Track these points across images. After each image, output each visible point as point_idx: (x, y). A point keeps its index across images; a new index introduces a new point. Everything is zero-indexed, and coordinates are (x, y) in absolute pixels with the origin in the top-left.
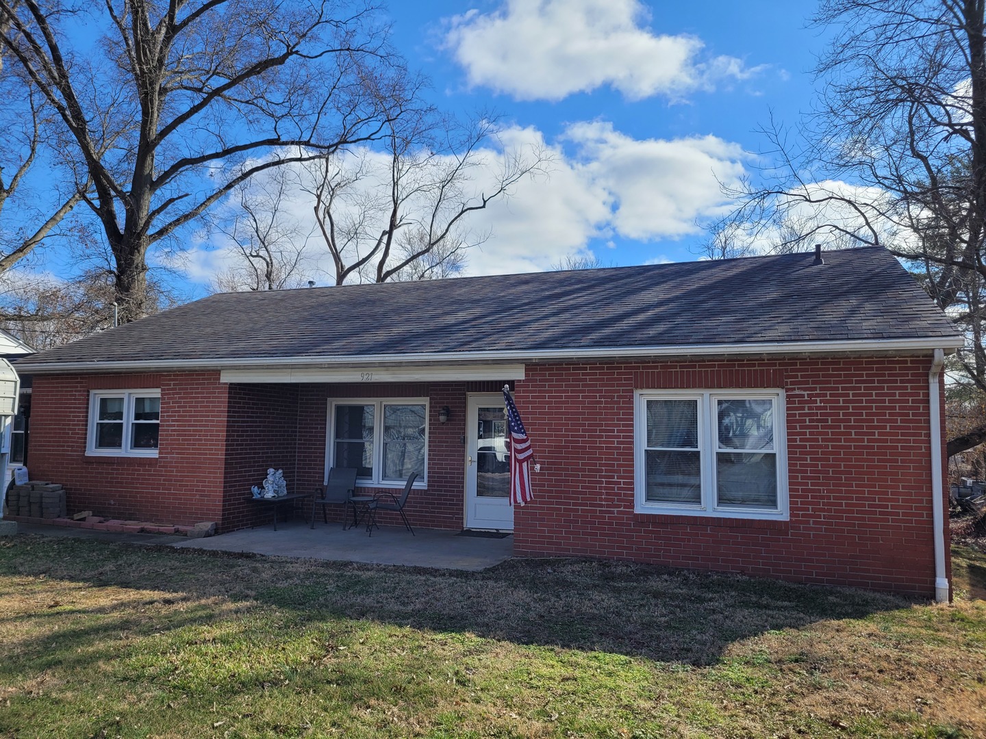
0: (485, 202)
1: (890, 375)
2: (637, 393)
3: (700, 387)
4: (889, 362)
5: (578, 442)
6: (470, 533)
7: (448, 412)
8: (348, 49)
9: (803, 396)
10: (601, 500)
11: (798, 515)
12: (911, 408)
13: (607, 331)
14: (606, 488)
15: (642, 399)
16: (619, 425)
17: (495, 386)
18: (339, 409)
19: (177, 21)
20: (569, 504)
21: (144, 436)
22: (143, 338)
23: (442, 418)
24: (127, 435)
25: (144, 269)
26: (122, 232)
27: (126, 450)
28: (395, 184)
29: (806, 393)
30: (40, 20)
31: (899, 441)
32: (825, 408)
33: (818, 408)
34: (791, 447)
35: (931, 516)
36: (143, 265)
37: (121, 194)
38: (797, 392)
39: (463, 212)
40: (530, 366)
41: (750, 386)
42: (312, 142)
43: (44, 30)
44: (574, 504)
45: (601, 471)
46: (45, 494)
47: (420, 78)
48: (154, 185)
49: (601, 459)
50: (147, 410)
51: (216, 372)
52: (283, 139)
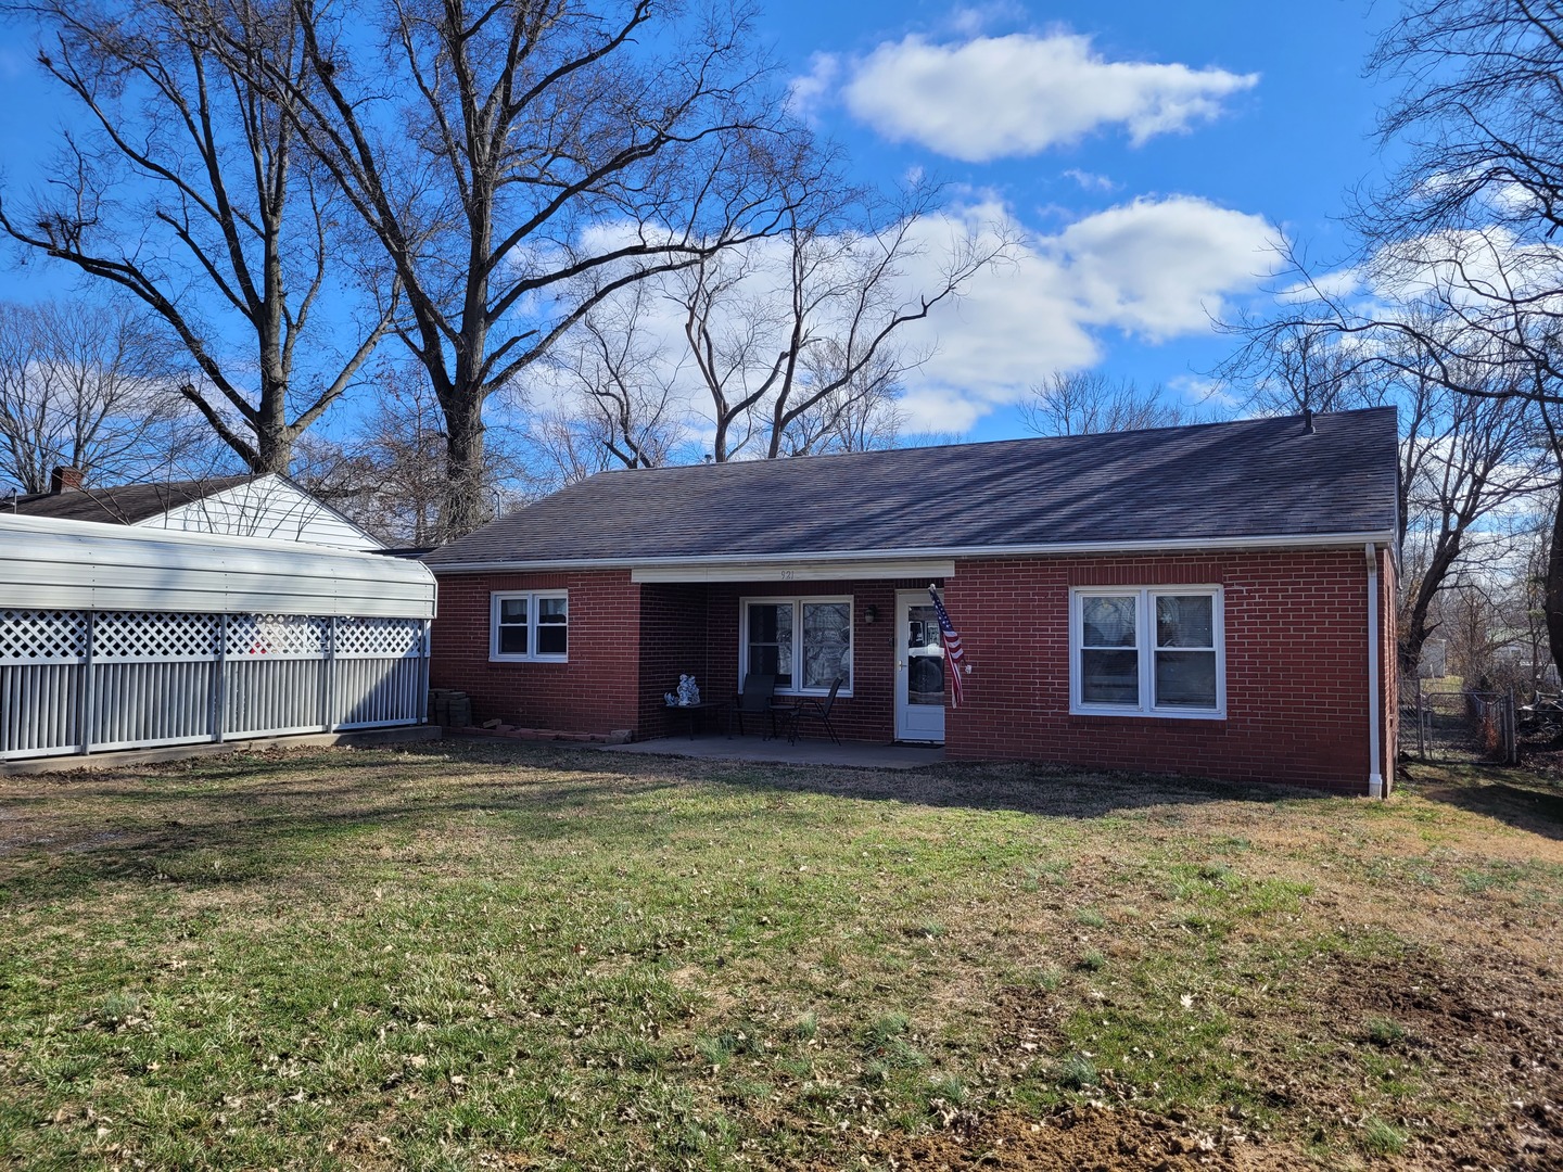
0: (925, 308)
1: (1329, 569)
2: (1072, 590)
3: (1137, 583)
4: (1329, 556)
5: (1011, 642)
6: (901, 744)
7: (875, 612)
8: (736, 126)
9: (1242, 591)
10: (1035, 701)
11: (1235, 714)
12: (1350, 603)
13: (1040, 523)
14: (1039, 689)
15: (1078, 596)
16: (1053, 624)
17: (922, 583)
18: (752, 608)
19: (514, 100)
20: (1002, 706)
21: (552, 640)
22: (538, 533)
23: (869, 619)
24: (532, 639)
25: (482, 429)
26: (453, 381)
27: (532, 655)
28: (797, 288)
29: (1244, 588)
30: (346, 111)
31: (1337, 637)
32: (1263, 603)
33: (1256, 604)
34: (1229, 645)
35: (1367, 712)
36: (480, 424)
37: (449, 332)
38: (1236, 588)
39: (894, 324)
40: (960, 563)
41: (1188, 582)
42: (687, 245)
43: (351, 125)
44: (1007, 706)
45: (1035, 671)
46: (452, 702)
47: (832, 148)
48: (491, 318)
49: (1035, 659)
50: (551, 613)
51: (627, 572)
52: (649, 246)
